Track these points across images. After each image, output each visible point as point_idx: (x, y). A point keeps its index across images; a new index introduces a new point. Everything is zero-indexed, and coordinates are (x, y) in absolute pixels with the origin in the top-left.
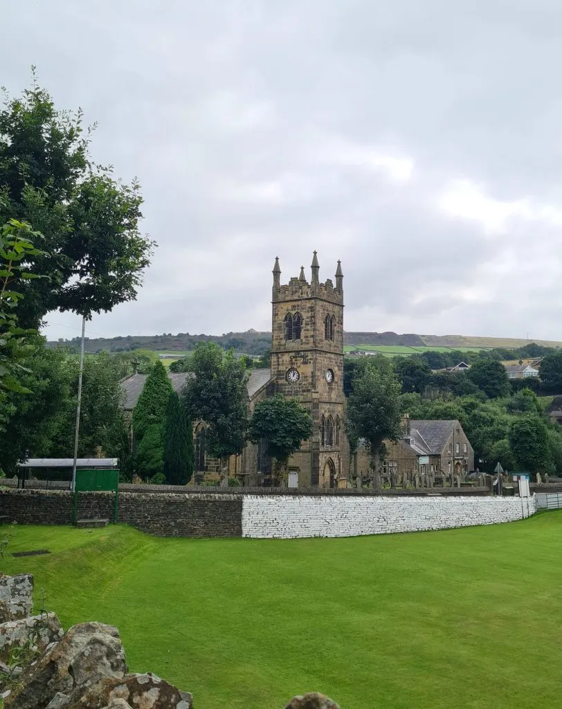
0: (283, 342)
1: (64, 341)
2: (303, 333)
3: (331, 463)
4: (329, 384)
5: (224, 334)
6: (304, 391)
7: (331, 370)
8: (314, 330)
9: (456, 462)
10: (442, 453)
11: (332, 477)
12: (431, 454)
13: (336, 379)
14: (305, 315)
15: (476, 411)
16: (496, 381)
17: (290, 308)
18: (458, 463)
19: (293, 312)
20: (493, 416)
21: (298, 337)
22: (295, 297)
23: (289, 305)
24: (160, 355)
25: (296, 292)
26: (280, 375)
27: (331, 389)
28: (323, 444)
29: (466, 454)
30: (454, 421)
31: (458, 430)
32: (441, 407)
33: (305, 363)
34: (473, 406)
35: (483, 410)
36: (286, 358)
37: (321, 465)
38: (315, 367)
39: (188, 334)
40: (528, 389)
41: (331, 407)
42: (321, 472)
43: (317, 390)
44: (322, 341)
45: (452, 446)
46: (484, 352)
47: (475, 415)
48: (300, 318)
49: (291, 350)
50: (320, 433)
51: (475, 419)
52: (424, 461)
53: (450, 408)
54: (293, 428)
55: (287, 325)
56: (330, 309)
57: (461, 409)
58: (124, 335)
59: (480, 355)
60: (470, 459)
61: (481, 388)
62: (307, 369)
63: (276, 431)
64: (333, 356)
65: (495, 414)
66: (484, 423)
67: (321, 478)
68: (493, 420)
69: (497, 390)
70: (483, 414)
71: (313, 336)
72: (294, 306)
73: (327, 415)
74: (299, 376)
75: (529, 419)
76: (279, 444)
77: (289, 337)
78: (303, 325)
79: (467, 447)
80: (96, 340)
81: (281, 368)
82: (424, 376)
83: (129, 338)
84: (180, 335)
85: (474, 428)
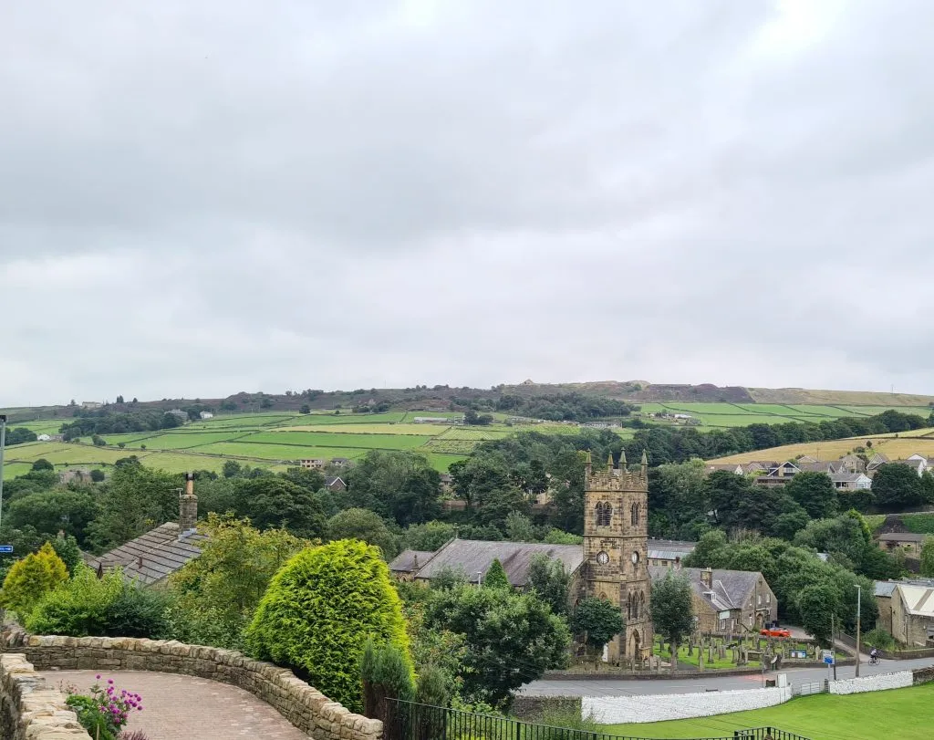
0: (594, 527)
1: (293, 394)
2: (612, 522)
3: (636, 634)
4: (635, 565)
5: (493, 387)
6: (612, 572)
7: (637, 553)
8: (623, 519)
9: (758, 614)
10: (743, 607)
11: (637, 646)
12: (731, 608)
13: (641, 560)
14: (614, 505)
15: (783, 556)
16: (820, 497)
17: (601, 497)
18: (760, 615)
19: (604, 502)
20: (800, 562)
21: (608, 524)
22: (605, 488)
23: (600, 495)
24: (416, 418)
25: (606, 483)
26: (591, 556)
27: (636, 569)
28: (629, 618)
29: (769, 604)
30: (757, 573)
31: (761, 582)
32: (746, 551)
33: (614, 548)
34: (780, 550)
35: (790, 554)
36: (597, 541)
37: (628, 637)
38: (623, 552)
39: (447, 386)
40: (854, 511)
41: (636, 585)
42: (627, 643)
43: (625, 573)
44: (628, 528)
45: (754, 599)
46: (826, 423)
47: (781, 561)
48: (609, 507)
49: (601, 535)
50: (627, 609)
51: (781, 564)
52: (726, 615)
53: (756, 553)
54: (608, 625)
55: (598, 512)
56: (636, 497)
57: (769, 554)
58: (368, 387)
59: (820, 427)
60: (773, 609)
61: (802, 505)
62: (617, 554)
63: (595, 628)
64: (638, 539)
65: (803, 559)
66: (791, 569)
67: (627, 647)
68: (799, 566)
69: (821, 507)
70: (790, 559)
71: (621, 525)
72: (604, 496)
73: (632, 593)
74: (608, 558)
75: (819, 588)
76: (598, 638)
77: (599, 523)
78: (613, 514)
79: (770, 597)
80: (333, 394)
81: (592, 550)
82: (738, 490)
83: (373, 391)
84: (438, 388)
85: (780, 575)
